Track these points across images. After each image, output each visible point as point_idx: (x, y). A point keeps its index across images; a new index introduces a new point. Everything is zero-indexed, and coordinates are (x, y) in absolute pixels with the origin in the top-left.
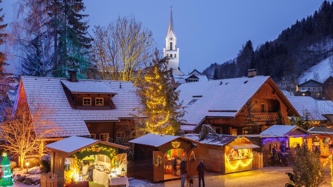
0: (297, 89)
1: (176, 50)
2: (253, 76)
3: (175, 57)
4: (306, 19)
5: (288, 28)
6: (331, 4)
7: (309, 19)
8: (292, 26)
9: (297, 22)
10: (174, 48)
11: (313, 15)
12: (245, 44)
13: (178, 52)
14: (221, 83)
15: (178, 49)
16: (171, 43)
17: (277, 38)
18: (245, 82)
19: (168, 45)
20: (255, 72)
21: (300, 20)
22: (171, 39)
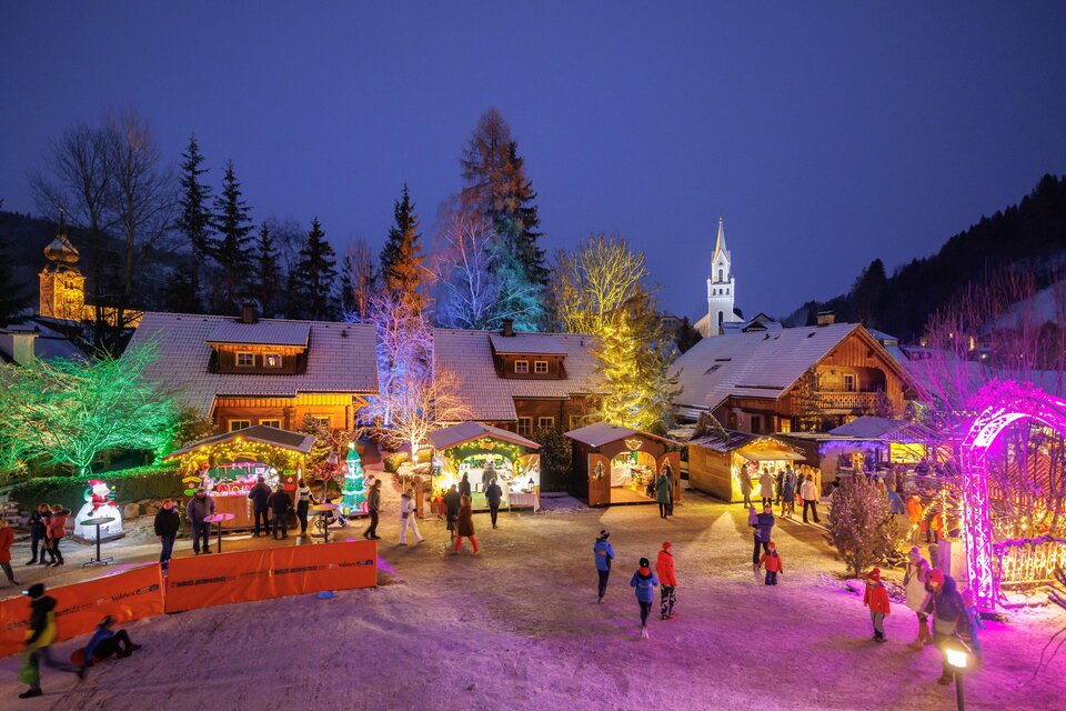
0: (972, 347)
1: (730, 282)
2: (827, 325)
3: (728, 293)
4: (1003, 212)
5: (963, 232)
6: (1060, 180)
7: (1011, 211)
8: (972, 228)
9: (983, 218)
10: (725, 279)
11: (1018, 205)
12: (868, 266)
13: (733, 284)
14: (768, 337)
15: (733, 280)
16: (721, 271)
17: (937, 252)
18: (810, 336)
19: (715, 274)
20: (832, 317)
21: (989, 215)
22: (721, 264)
